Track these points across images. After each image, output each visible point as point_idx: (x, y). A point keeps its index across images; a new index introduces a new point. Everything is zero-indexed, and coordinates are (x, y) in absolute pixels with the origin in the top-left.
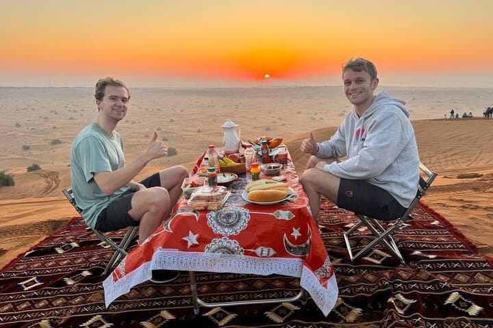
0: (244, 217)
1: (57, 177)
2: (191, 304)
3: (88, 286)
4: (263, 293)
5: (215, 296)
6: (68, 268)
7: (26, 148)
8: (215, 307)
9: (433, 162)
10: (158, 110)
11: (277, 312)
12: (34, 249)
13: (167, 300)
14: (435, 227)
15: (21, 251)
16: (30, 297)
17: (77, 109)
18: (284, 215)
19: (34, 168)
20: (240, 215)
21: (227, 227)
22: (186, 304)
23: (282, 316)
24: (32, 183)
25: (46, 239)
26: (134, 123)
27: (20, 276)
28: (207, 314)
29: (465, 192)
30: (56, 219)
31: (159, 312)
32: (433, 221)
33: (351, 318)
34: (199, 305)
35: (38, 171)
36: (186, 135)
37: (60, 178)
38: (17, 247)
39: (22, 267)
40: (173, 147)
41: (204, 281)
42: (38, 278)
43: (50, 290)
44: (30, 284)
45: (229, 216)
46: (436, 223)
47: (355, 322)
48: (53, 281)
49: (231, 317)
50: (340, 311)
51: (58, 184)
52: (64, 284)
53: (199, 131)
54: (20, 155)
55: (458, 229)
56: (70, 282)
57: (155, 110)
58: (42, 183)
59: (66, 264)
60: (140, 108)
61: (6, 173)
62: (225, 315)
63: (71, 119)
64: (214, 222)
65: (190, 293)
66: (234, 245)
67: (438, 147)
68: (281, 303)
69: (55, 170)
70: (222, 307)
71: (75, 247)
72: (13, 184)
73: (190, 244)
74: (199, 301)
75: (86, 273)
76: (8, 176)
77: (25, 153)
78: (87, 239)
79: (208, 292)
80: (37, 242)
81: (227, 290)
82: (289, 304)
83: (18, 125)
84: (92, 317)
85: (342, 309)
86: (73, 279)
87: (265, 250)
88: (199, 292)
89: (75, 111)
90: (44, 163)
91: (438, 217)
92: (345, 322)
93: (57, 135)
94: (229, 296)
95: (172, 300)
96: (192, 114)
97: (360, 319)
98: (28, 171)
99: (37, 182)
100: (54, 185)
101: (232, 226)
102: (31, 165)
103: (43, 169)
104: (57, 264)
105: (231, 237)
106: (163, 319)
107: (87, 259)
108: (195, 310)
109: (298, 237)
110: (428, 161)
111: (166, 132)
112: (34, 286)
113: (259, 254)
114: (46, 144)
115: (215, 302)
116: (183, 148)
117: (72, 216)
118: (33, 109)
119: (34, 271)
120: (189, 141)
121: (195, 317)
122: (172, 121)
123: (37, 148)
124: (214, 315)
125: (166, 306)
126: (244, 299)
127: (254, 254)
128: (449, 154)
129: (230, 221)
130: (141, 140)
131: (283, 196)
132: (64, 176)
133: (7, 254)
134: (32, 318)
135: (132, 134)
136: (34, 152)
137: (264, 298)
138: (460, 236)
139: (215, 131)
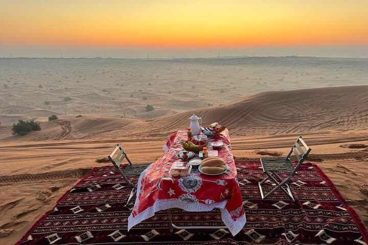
0: (199, 183)
1: (70, 125)
2: (168, 227)
3: (110, 213)
4: (209, 222)
5: (182, 223)
6: (97, 201)
7: (47, 103)
8: (182, 229)
9: (351, 120)
10: (140, 76)
11: (217, 235)
12: (75, 188)
13: (155, 223)
14: (322, 185)
15: (67, 188)
16: (79, 218)
17: (81, 75)
18: (221, 183)
19: (53, 118)
20: (196, 182)
21: (189, 188)
22: (166, 227)
23: (219, 236)
24: (52, 129)
25: (80, 181)
26: (122, 85)
27: (70, 204)
28: (177, 233)
29: (350, 159)
30: (84, 168)
31: (151, 230)
32: (322, 181)
33: (258, 241)
34: (173, 227)
35: (56, 120)
36: (160, 96)
37: (71, 126)
38: (65, 186)
39: (70, 199)
40: (150, 104)
41: (176, 213)
42: (80, 207)
43: (89, 214)
44: (77, 210)
45: (190, 181)
46: (323, 182)
47: (260, 243)
48: (89, 209)
49: (191, 235)
50: (252, 236)
51: (70, 130)
52: (96, 211)
53: (170, 93)
54: (43, 108)
55: (337, 188)
56: (100, 210)
57: (138, 76)
58: (59, 129)
59: (95, 199)
60: (127, 74)
61: (35, 121)
62: (188, 234)
63: (78, 82)
64: (182, 185)
65: (168, 220)
66: (193, 197)
67: (356, 108)
68: (219, 229)
69: (68, 119)
70: (186, 229)
71: (99, 188)
72: (40, 129)
73: (171, 195)
74: (173, 225)
75: (108, 206)
76: (36, 123)
77: (47, 106)
78: (105, 183)
79: (177, 220)
80: (75, 184)
81: (188, 220)
82: (223, 230)
83: (40, 86)
84: (114, 231)
85: (254, 235)
86: (101, 208)
87: (210, 202)
88: (173, 220)
89: (80, 76)
90: (60, 114)
91: (325, 178)
92: (255, 242)
93: (68, 94)
94: (190, 223)
95: (158, 223)
96: (165, 79)
97: (263, 242)
98: (49, 120)
99: (56, 128)
100: (68, 131)
101: (192, 187)
102: (51, 116)
103: (59, 119)
104: (90, 198)
105: (192, 194)
106: (153, 234)
107: (107, 196)
108: (171, 230)
109: (228, 193)
110: (347, 119)
111: (145, 93)
112: (79, 211)
113: (207, 203)
114: (61, 100)
115: (182, 226)
116: (158, 105)
117: (94, 166)
118: (51, 75)
119: (78, 202)
120: (162, 100)
121: (170, 234)
122: (150, 84)
123: (54, 103)
124: (181, 234)
125: (154, 227)
126: (198, 226)
127: (204, 203)
128: (364, 114)
129: (191, 185)
130: (128, 99)
131: (222, 171)
132: (74, 125)
133: (59, 190)
134: (81, 230)
135: (121, 95)
136: (53, 106)
137: (209, 226)
138: (337, 192)
139: (182, 93)
